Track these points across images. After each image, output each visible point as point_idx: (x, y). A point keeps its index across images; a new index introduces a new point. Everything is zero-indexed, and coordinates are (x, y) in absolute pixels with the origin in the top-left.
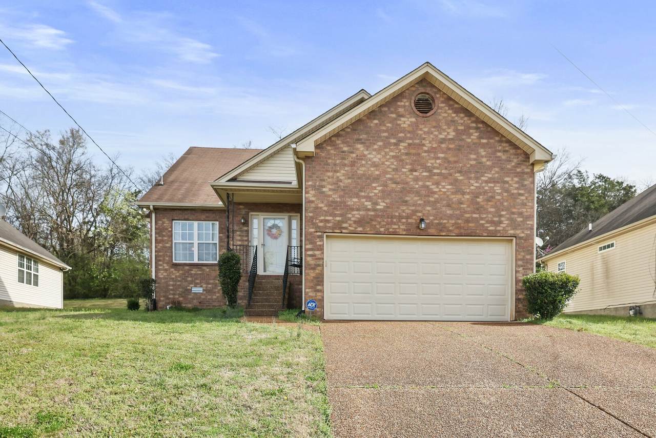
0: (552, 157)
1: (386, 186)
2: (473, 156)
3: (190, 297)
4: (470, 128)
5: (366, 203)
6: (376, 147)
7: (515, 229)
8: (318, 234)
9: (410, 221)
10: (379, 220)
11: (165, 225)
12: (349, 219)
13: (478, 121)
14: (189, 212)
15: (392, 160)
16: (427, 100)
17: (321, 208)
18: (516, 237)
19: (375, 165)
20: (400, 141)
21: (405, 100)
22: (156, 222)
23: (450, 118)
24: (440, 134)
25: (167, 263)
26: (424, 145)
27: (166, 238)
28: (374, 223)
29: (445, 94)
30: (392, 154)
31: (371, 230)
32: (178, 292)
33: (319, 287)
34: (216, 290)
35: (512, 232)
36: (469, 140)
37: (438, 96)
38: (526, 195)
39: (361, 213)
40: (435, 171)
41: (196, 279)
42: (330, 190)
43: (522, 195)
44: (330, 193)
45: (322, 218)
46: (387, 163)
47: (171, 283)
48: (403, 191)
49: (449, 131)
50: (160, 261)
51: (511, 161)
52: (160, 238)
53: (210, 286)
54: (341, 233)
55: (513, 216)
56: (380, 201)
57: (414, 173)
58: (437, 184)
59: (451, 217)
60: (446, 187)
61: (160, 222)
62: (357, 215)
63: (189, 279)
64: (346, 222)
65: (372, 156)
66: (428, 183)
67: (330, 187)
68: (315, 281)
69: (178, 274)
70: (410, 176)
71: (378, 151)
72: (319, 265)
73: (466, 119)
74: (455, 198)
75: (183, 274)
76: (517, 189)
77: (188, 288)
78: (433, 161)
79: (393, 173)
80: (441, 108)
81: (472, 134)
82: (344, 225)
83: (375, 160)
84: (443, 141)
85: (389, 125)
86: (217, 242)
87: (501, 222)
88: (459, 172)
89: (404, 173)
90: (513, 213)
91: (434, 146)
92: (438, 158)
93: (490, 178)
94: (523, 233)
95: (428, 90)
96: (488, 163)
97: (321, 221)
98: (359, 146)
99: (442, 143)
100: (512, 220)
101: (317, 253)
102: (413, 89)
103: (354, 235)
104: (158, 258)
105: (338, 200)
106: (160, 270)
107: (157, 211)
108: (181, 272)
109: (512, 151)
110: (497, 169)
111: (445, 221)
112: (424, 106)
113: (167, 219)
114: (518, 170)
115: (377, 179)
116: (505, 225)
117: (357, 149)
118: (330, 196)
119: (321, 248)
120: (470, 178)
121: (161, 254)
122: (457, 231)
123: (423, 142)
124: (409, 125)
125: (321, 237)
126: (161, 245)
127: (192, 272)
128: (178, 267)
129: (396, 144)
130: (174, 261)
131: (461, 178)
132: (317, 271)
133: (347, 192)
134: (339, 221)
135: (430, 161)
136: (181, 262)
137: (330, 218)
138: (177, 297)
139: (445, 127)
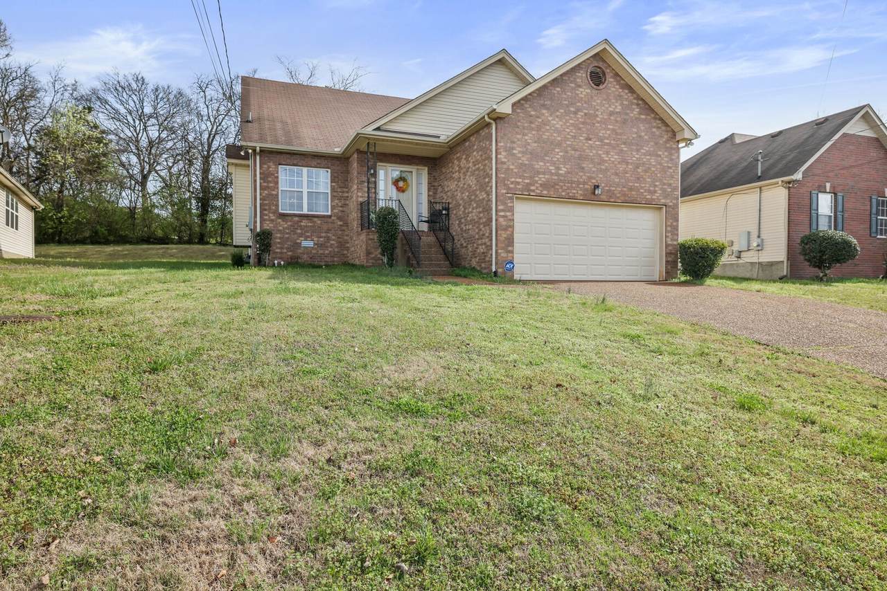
0: (697, 136)
1: (567, 152)
2: (635, 130)
3: (300, 251)
4: (632, 104)
5: (551, 168)
6: (558, 113)
7: (665, 197)
8: (509, 195)
9: (586, 186)
10: (561, 184)
11: (271, 169)
12: (537, 182)
13: (639, 98)
14: (298, 156)
15: (571, 128)
16: (598, 73)
17: (512, 169)
18: (666, 205)
19: (557, 131)
20: (578, 110)
21: (582, 72)
22: (260, 166)
23: (617, 93)
24: (610, 106)
25: (274, 213)
26: (597, 116)
27: (272, 185)
28: (557, 187)
29: (613, 69)
30: (571, 121)
31: (554, 194)
32: (286, 246)
33: (510, 248)
34: (329, 244)
35: (663, 201)
36: (632, 115)
37: (608, 71)
38: (673, 168)
39: (546, 176)
40: (607, 141)
41: (307, 232)
42: (519, 152)
43: (670, 168)
44: (520, 155)
45: (513, 180)
46: (568, 130)
47: (279, 235)
48: (580, 158)
49: (617, 104)
50: (266, 210)
51: (663, 137)
52: (265, 184)
53: (322, 239)
54: (529, 195)
55: (664, 187)
56: (562, 166)
57: (590, 142)
58: (607, 153)
59: (618, 185)
60: (615, 157)
61: (266, 166)
62: (542, 178)
63: (299, 231)
64: (534, 185)
65: (555, 122)
66: (600, 152)
67: (520, 149)
68: (506, 242)
69: (286, 226)
70: (586, 144)
71: (560, 118)
72: (510, 227)
73: (629, 95)
74: (622, 167)
75: (291, 226)
76: (667, 162)
77: (298, 241)
78: (604, 132)
79: (572, 140)
80: (611, 83)
81: (634, 110)
82: (532, 188)
83: (557, 126)
84: (611, 114)
85: (569, 94)
86: (329, 192)
87: (655, 192)
88: (625, 143)
89: (581, 141)
90: (664, 184)
91: (605, 117)
92: (609, 129)
93: (647, 151)
94: (671, 202)
95: (601, 64)
96: (646, 137)
97: (512, 183)
98: (544, 111)
99: (611, 115)
100: (664, 190)
101: (508, 214)
102: (589, 62)
103: (540, 198)
104: (263, 207)
105: (527, 162)
106: (265, 220)
107: (262, 153)
108: (289, 223)
109: (664, 128)
110: (652, 144)
111: (614, 189)
112: (597, 78)
113: (273, 163)
114: (668, 145)
115: (559, 144)
116: (658, 195)
117: (543, 114)
118: (519, 159)
119: (511, 210)
120: (632, 150)
121: (267, 202)
122: (622, 198)
123: (597, 113)
124: (585, 95)
125: (511, 198)
126: (266, 192)
127: (302, 224)
128: (287, 218)
129: (575, 113)
130: (280, 211)
131: (625, 149)
132: (508, 232)
133: (534, 156)
134: (527, 183)
135: (602, 132)
136: (288, 212)
137: (520, 180)
138: (285, 251)
139: (613, 101)
